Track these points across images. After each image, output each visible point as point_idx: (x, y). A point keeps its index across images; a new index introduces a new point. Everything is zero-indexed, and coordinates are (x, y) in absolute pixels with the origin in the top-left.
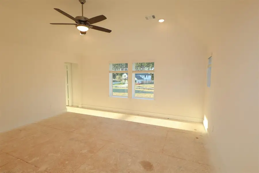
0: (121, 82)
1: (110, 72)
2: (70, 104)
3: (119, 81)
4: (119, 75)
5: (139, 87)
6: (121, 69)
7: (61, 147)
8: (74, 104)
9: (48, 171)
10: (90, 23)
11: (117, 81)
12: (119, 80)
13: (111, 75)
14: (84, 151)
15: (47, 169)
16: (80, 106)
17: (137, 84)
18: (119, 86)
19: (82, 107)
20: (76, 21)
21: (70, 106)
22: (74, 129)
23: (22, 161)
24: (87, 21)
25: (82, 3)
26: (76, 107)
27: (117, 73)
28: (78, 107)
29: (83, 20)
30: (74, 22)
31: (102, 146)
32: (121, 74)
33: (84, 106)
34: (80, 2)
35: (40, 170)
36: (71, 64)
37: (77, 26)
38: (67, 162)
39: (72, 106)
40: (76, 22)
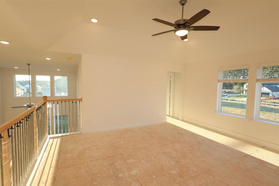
0: (242, 94)
1: (218, 81)
2: (171, 115)
3: (238, 93)
4: (238, 84)
5: (274, 103)
6: (242, 77)
7: (153, 158)
8: (175, 115)
9: (137, 177)
10: (189, 25)
11: (235, 93)
12: (238, 91)
13: (220, 85)
14: (174, 172)
15: (137, 174)
16: (180, 118)
17: (270, 99)
18: (238, 99)
19: (183, 120)
20: (175, 26)
21: (170, 117)
22: (169, 143)
23: (122, 158)
24: (186, 23)
25: (183, 5)
26: (176, 119)
27: (235, 83)
28: (178, 119)
29: (182, 23)
30: (173, 28)
31: (196, 175)
32: (242, 84)
33: (184, 119)
34: (181, 4)
35: (132, 173)
36: (175, 73)
37: (175, 31)
38: (154, 177)
39: (173, 117)
40: (175, 28)
